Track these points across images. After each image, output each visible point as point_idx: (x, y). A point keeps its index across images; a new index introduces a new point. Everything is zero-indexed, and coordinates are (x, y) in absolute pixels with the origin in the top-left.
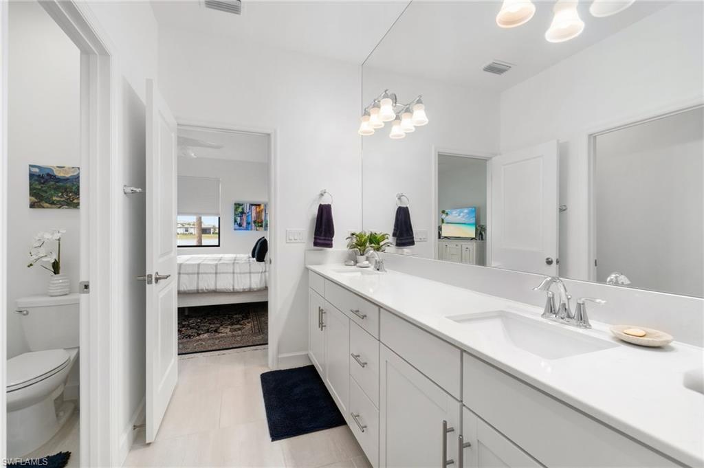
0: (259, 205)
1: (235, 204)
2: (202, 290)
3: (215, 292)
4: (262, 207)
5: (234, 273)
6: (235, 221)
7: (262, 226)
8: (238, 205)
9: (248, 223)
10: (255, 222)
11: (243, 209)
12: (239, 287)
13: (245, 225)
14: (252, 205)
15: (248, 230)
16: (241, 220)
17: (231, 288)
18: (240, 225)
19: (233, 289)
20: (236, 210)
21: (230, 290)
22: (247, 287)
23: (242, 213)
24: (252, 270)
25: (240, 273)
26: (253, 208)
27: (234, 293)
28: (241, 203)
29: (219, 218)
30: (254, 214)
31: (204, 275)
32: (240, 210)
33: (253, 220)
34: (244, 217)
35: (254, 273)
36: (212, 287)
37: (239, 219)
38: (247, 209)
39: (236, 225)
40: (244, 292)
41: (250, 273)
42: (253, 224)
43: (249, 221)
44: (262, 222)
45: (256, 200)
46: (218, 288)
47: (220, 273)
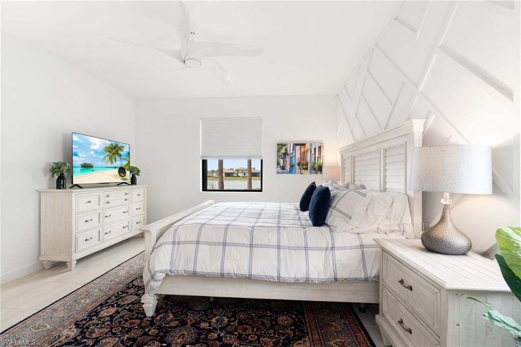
0: (304, 145)
1: (278, 145)
2: (229, 274)
3: (249, 279)
4: (308, 147)
5: (279, 247)
6: (278, 164)
7: (306, 169)
8: (281, 146)
9: (292, 166)
10: (299, 164)
11: (286, 149)
12: (288, 274)
13: (288, 167)
14: (297, 145)
15: (292, 173)
16: (284, 162)
17: (275, 274)
18: (283, 168)
19: (279, 277)
20: (278, 151)
21: (272, 277)
22: (301, 275)
23: (286, 154)
24: (310, 245)
25: (290, 248)
26: (298, 148)
27: (280, 282)
28: (284, 143)
29: (262, 161)
30: (298, 155)
31: (233, 248)
32: (283, 151)
33: (297, 161)
34: (288, 159)
35: (313, 249)
36: (244, 271)
37: (281, 161)
38: (290, 150)
39: (279, 168)
40: (296, 283)
41: (306, 248)
42: (297, 167)
43: (294, 163)
44: (307, 164)
45: (300, 140)
46: (253, 273)
47: (257, 246)
